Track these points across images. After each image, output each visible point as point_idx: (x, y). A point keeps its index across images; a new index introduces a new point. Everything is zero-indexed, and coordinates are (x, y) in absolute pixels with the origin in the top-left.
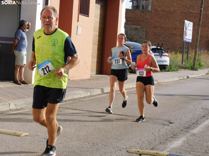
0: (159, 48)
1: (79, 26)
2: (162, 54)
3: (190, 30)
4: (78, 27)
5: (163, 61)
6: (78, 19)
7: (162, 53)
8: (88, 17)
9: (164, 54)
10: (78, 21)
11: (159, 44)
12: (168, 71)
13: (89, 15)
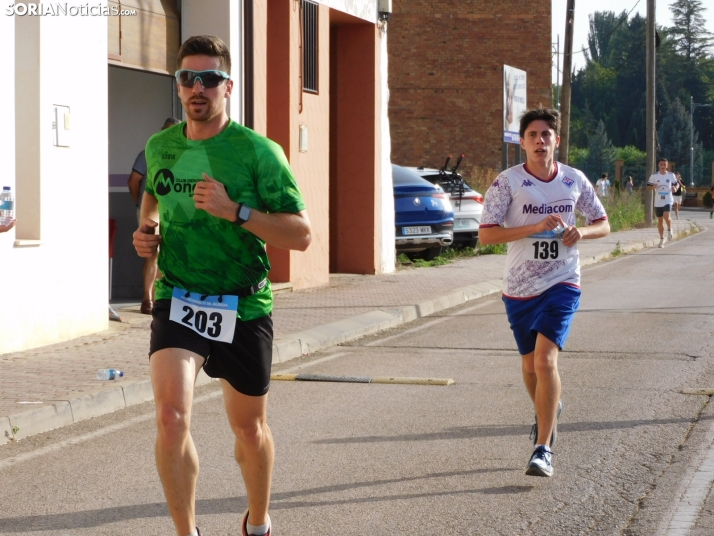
0: (447, 173)
1: (303, 127)
2: (461, 195)
3: (521, 99)
4: (300, 130)
5: (465, 220)
6: (301, 104)
7: (462, 190)
8: (317, 94)
9: (466, 194)
10: (300, 111)
11: (449, 159)
12: (489, 252)
13: (318, 90)
